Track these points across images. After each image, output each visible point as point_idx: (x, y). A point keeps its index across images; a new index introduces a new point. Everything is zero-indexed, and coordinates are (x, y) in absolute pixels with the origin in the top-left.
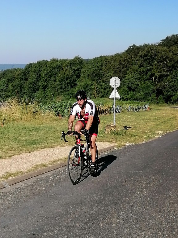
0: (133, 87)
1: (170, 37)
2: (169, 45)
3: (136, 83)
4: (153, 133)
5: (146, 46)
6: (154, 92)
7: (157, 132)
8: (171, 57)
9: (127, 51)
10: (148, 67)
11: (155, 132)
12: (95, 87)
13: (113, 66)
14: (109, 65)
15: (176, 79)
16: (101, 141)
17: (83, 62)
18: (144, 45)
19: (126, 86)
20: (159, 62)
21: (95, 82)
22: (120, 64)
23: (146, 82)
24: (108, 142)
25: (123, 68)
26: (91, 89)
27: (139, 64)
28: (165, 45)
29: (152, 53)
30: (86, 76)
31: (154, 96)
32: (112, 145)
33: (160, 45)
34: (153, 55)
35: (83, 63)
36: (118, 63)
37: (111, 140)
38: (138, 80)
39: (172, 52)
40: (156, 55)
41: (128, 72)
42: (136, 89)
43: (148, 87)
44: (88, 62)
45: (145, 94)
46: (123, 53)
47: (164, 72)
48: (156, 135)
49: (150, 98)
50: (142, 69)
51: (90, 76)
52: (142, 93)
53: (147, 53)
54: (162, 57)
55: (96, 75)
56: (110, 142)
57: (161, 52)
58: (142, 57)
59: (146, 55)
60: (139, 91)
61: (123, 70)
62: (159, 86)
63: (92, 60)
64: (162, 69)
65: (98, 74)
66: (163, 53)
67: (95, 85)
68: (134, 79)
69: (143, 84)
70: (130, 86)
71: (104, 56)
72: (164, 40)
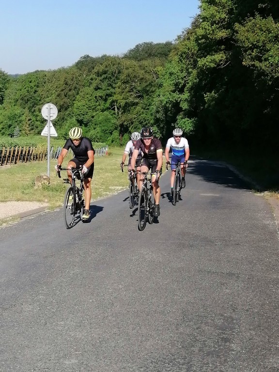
0: (85, 120)
1: (141, 46)
2: (139, 58)
3: (89, 114)
4: (107, 189)
5: (105, 58)
6: (116, 129)
7: (113, 188)
8: (141, 76)
9: (78, 64)
10: (108, 89)
11: (110, 188)
12: (26, 119)
13: (55, 87)
14: (49, 86)
15: (148, 109)
16: (26, 201)
17: (7, 79)
18: (102, 57)
19: (74, 119)
20: (124, 83)
21: (26, 111)
22: (66, 84)
23: (104, 112)
24: (36, 201)
25: (70, 90)
26: (21, 121)
27: (94, 85)
28: (133, 57)
29: (114, 69)
30: (13, 101)
31: (116, 134)
32: (42, 206)
33: (126, 57)
34: (115, 73)
35: (7, 81)
36: (62, 83)
37: (42, 198)
38: (93, 109)
39: (144, 69)
40: (119, 72)
41: (78, 97)
42: (90, 124)
43: (107, 120)
44: (17, 79)
45: (104, 131)
46: (71, 68)
47: (131, 99)
48: (109, 192)
49: (110, 138)
50: (99, 93)
51: (20, 101)
52: (98, 129)
53: (106, 69)
54: (129, 76)
55: (28, 100)
56: (39, 201)
57: (127, 68)
58: (98, 74)
59: (105, 72)
60: (95, 126)
61: (70, 93)
62: (123, 119)
63: (22, 76)
64: (128, 94)
65: (31, 98)
66: (130, 70)
67: (26, 115)
68: (87, 108)
69: (100, 116)
70: (80, 118)
71: (42, 71)
72: (132, 51)
